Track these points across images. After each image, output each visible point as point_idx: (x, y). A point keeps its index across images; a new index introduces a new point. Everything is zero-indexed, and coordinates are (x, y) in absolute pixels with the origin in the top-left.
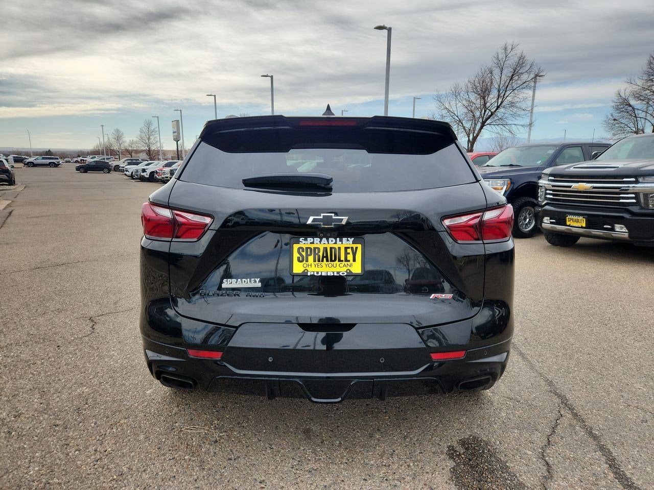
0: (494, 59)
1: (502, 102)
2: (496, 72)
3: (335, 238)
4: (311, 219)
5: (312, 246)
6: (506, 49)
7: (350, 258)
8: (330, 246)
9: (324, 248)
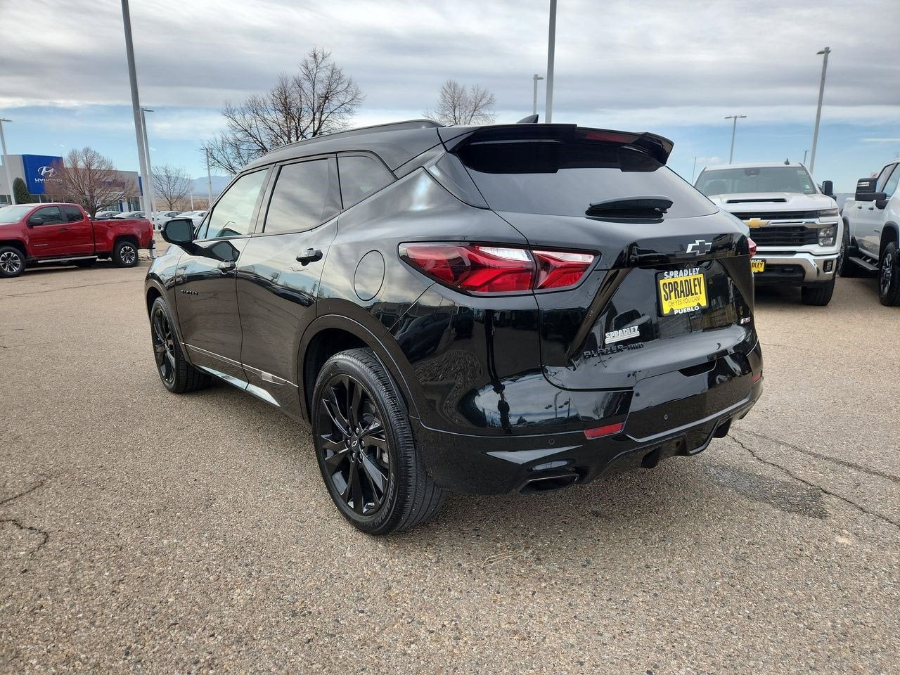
0: (302, 68)
1: (319, 127)
2: (307, 85)
3: (688, 269)
4: (690, 247)
5: (672, 281)
6: (315, 56)
7: (698, 291)
8: (683, 279)
9: (681, 282)
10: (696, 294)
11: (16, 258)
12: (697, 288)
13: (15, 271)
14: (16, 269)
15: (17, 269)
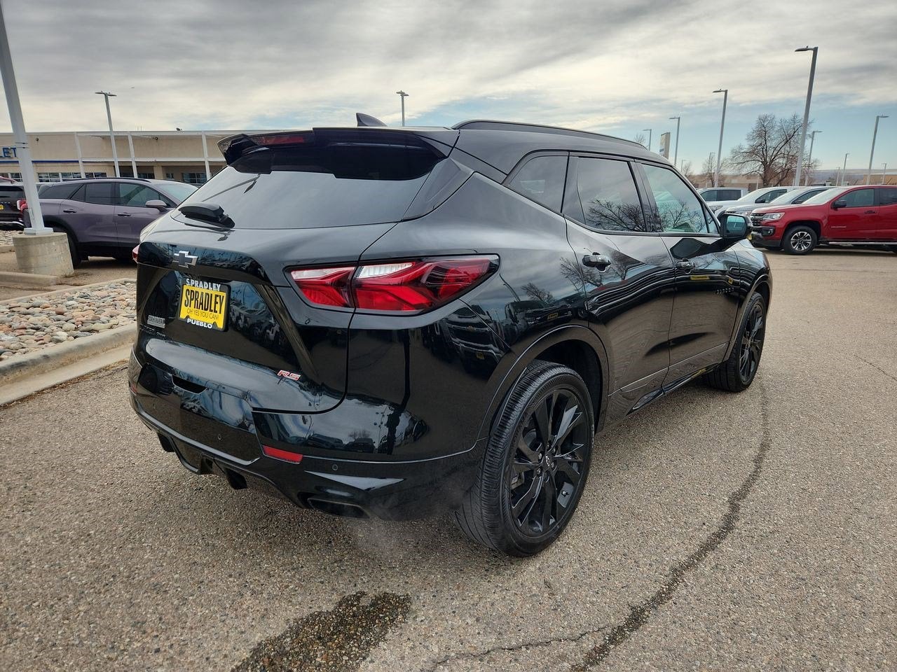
3: (208, 282)
7: (218, 309)
8: (205, 291)
9: (202, 293)
10: (216, 312)
11: (808, 238)
12: (218, 306)
13: (803, 249)
14: (804, 248)
15: (806, 248)
